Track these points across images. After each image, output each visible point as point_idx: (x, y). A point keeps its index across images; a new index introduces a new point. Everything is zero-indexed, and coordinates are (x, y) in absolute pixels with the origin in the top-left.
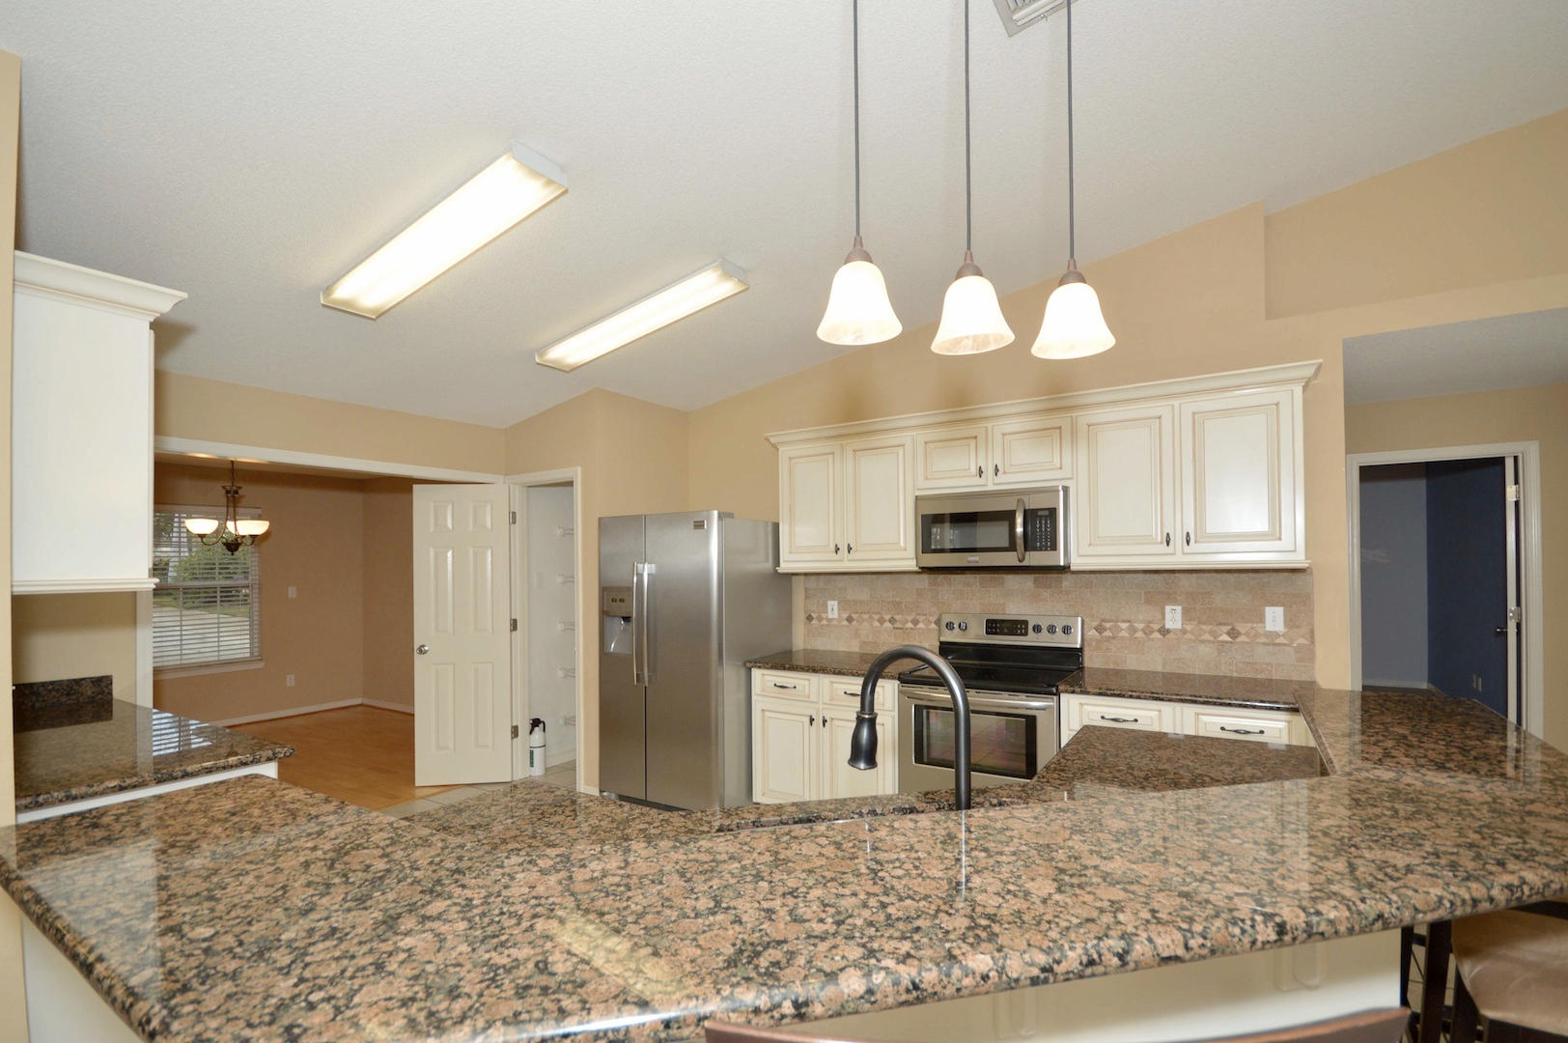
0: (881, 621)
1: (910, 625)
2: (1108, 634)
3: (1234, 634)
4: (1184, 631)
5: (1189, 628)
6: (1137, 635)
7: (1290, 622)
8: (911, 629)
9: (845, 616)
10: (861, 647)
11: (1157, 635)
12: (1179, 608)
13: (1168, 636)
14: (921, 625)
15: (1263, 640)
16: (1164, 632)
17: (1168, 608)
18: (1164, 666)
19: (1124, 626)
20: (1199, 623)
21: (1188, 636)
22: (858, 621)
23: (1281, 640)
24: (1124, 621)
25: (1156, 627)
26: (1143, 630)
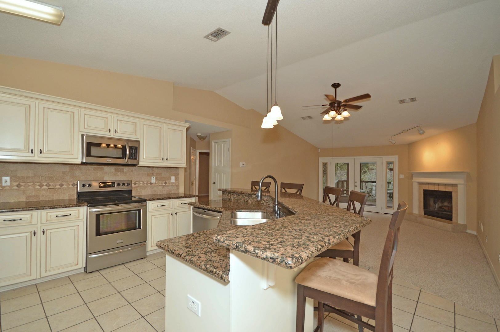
0: (41, 186)
1: (58, 187)
2: (137, 185)
3: (166, 183)
4: (156, 183)
5: (157, 182)
6: (145, 185)
7: (176, 180)
8: (59, 188)
9: (15, 184)
10: (27, 199)
11: (149, 185)
12: (155, 177)
13: (152, 185)
14: (64, 186)
15: (171, 184)
16: (151, 183)
17: (152, 177)
18: (151, 193)
19: (141, 182)
20: (159, 181)
21: (157, 184)
22: (24, 186)
23: (174, 184)
24: (141, 181)
25: (149, 182)
26: (146, 183)
